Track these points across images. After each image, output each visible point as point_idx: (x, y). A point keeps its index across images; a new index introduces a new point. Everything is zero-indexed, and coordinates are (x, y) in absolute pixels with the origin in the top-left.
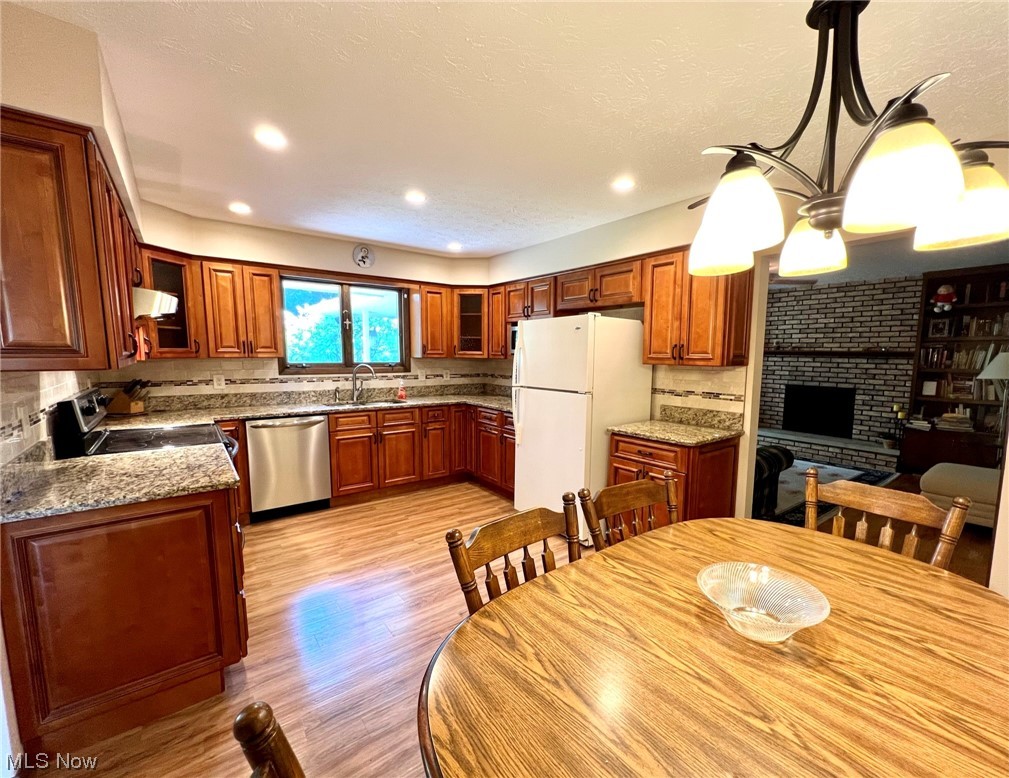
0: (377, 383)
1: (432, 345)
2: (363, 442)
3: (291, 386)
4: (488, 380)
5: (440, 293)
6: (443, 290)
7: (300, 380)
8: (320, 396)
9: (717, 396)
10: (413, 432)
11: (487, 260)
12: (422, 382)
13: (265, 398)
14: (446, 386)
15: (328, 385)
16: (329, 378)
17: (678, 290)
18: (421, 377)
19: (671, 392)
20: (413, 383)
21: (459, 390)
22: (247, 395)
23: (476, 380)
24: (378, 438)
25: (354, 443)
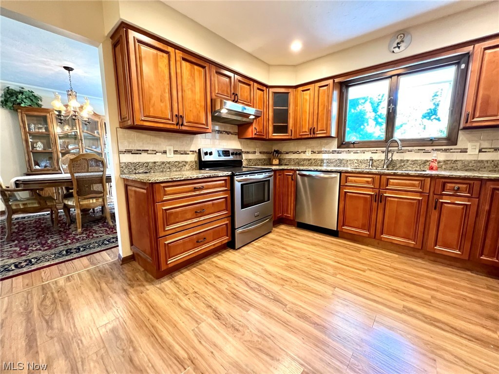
2: (366, 198)
3: (343, 156)
12: (472, 156)
15: (368, 156)
24: (379, 198)
25: (358, 196)
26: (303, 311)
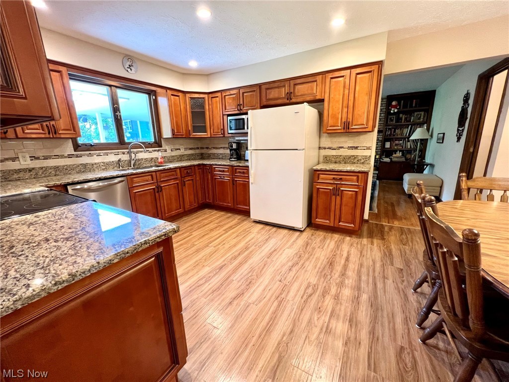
0: (143, 155)
1: (177, 130)
2: (150, 192)
3: (85, 160)
4: (204, 151)
5: (178, 96)
6: (180, 94)
7: (90, 155)
8: (107, 166)
9: (356, 148)
10: (177, 183)
11: (206, 75)
12: (169, 153)
13: (66, 169)
14: (183, 156)
15: (112, 157)
16: (111, 153)
17: (347, 91)
18: (168, 150)
19: (329, 148)
20: (165, 154)
21: (190, 157)
22: (51, 168)
23: (198, 151)
24: (159, 189)
25: (144, 193)
26: (230, 257)
